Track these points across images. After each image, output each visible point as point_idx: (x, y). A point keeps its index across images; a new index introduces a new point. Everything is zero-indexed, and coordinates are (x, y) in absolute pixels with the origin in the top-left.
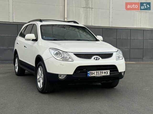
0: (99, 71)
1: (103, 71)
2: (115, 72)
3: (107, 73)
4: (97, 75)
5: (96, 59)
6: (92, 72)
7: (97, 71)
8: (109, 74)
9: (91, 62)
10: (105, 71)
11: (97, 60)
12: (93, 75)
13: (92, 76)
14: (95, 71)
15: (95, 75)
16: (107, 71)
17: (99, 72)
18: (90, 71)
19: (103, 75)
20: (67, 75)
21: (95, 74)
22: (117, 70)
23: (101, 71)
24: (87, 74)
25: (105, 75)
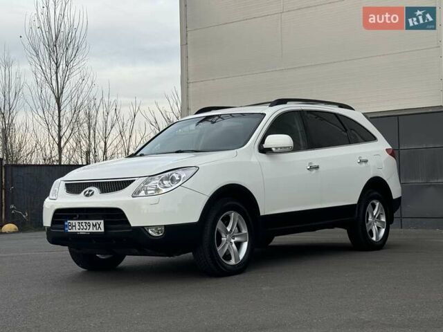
0: (84, 221)
1: (91, 222)
3: (99, 227)
7: (81, 222)
10: (94, 222)
13: (72, 231)
15: (78, 230)
16: (99, 221)
17: (84, 224)
18: (69, 221)
19: (91, 230)
21: (77, 227)
22: (127, 222)
23: (87, 221)
25: (95, 230)
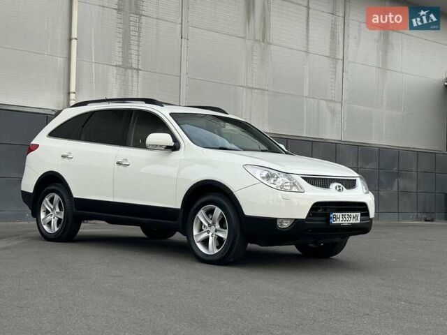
0: (347, 214)
1: (352, 214)
2: (367, 218)
3: (357, 218)
4: (343, 222)
5: (338, 188)
6: (336, 214)
7: (344, 214)
8: (359, 222)
9: (333, 194)
10: (354, 214)
11: (339, 190)
12: (338, 222)
13: (336, 222)
14: (341, 214)
15: (341, 222)
16: (357, 214)
17: (346, 216)
18: (333, 214)
19: (351, 222)
20: (296, 220)
21: (340, 219)
22: (368, 214)
23: (349, 214)
24: (328, 218)
25: (354, 222)
